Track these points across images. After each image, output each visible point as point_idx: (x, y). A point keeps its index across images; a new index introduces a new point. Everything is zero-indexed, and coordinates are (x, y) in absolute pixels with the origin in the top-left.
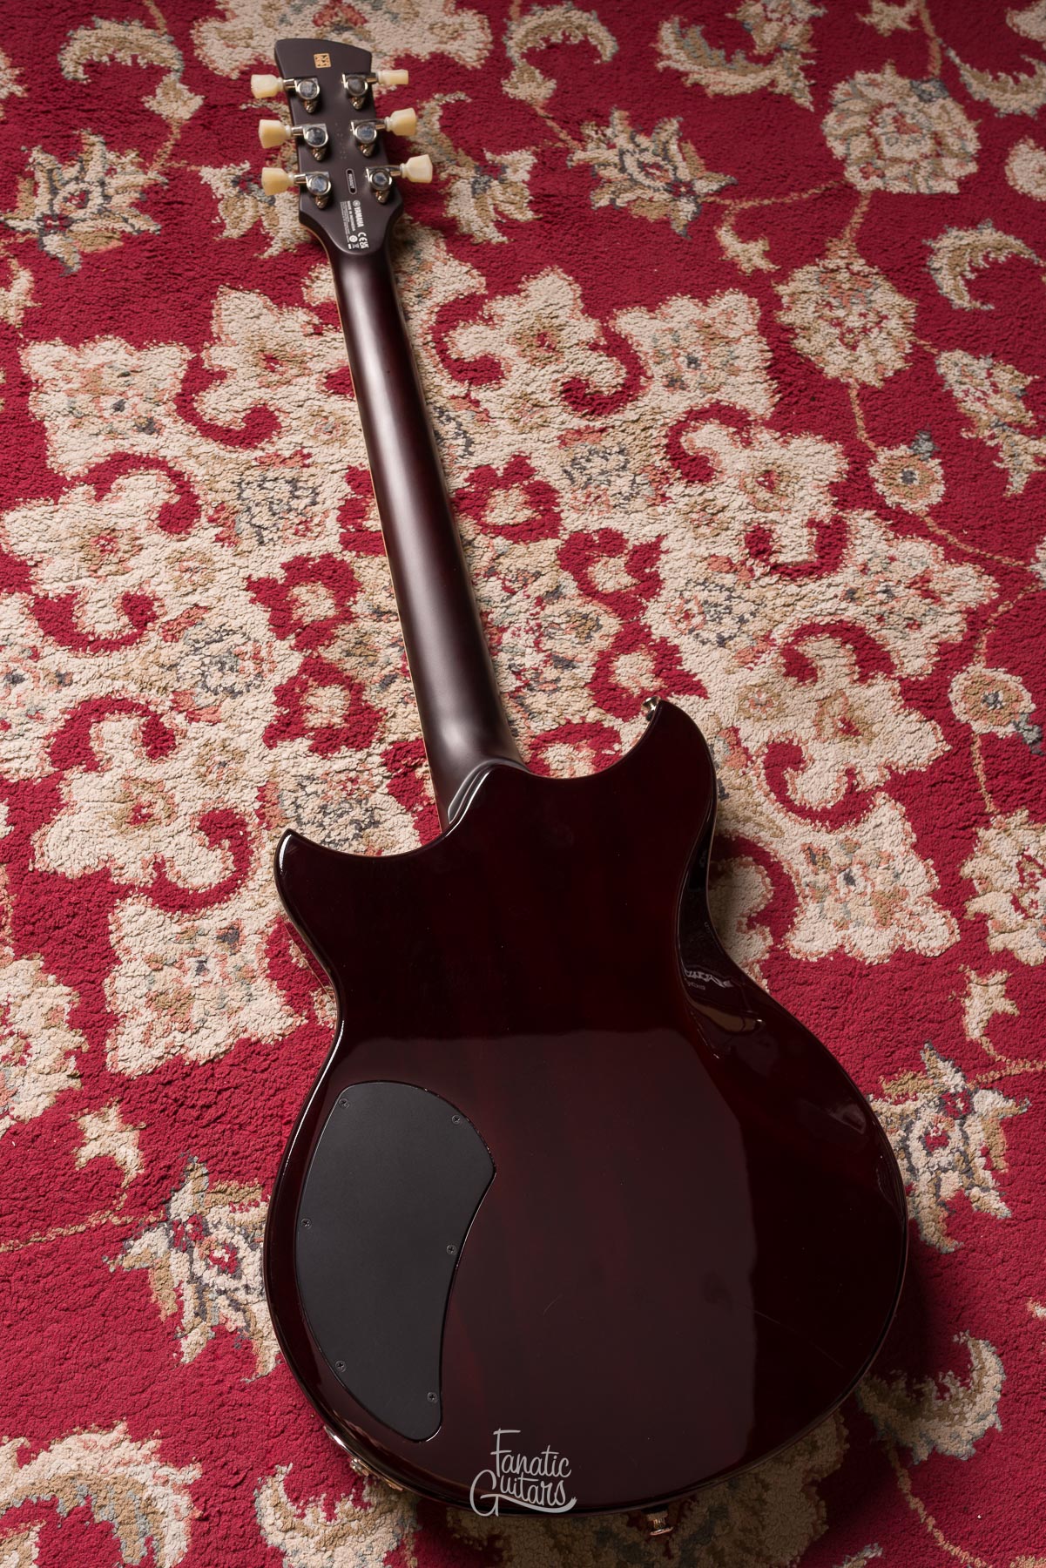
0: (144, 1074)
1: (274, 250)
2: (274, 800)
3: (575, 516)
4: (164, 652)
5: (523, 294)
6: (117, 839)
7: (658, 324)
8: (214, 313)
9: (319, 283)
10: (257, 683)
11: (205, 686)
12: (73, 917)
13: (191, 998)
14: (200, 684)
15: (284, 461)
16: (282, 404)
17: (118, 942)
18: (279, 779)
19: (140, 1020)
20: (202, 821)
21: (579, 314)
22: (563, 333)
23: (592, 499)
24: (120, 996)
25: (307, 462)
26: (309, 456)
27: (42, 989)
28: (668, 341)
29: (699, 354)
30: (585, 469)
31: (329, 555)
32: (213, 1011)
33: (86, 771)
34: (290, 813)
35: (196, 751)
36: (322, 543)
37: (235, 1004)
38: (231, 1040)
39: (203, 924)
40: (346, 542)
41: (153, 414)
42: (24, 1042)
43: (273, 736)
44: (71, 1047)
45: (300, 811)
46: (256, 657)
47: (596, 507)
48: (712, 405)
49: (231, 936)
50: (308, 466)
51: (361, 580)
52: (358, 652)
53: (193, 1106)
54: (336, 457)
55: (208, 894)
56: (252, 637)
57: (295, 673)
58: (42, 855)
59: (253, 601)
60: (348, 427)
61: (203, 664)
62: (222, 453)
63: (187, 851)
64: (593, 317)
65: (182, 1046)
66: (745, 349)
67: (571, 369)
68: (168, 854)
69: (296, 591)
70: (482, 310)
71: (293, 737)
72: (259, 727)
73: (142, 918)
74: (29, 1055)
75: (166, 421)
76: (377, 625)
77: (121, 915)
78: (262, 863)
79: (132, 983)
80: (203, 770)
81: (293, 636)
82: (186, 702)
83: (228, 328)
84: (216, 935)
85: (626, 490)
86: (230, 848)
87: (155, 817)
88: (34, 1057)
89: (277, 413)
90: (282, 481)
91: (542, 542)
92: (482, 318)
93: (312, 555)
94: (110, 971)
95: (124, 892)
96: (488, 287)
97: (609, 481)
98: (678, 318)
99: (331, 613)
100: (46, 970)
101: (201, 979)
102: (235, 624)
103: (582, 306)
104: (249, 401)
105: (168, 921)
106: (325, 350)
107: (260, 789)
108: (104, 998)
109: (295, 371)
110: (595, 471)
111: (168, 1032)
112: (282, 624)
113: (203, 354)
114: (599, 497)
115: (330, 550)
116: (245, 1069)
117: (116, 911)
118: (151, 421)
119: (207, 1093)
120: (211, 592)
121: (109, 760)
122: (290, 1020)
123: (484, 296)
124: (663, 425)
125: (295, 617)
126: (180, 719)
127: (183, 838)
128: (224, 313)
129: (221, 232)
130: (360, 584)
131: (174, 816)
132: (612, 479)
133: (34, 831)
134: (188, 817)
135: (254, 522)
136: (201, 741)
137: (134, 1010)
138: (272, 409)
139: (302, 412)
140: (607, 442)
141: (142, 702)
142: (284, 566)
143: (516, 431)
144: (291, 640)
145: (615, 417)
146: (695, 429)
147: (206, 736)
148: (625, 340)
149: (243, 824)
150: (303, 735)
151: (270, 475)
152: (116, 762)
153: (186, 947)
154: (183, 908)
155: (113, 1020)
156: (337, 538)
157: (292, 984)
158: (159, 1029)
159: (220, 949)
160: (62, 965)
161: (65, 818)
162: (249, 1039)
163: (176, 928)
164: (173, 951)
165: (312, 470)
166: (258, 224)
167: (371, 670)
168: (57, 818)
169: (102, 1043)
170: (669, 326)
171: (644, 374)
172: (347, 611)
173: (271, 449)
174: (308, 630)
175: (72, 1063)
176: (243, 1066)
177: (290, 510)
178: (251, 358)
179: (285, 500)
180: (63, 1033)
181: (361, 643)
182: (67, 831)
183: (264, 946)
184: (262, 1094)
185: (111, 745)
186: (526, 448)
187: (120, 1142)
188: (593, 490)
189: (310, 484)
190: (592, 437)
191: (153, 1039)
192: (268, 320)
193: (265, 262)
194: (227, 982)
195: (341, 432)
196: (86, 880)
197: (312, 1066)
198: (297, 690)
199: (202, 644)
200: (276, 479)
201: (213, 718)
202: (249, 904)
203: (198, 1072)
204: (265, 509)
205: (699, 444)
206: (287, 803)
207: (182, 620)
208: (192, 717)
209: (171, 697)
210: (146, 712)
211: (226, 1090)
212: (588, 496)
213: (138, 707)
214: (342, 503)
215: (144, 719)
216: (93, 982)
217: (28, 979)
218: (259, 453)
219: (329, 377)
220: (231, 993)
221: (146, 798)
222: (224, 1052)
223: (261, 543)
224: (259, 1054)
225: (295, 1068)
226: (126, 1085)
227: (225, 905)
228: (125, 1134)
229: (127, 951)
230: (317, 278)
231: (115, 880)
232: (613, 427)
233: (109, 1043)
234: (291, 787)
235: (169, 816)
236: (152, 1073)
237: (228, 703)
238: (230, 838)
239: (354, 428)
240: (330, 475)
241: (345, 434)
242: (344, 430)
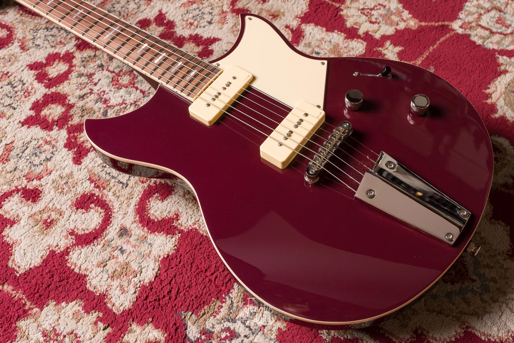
0: (134, 303)
2: (98, 179)
4: (7, 167)
6: (46, 238)
10: (55, 149)
11: (34, 165)
12: (53, 276)
13: (127, 264)
14: (32, 166)
17: (80, 270)
18: (93, 171)
19: (114, 287)
20: (75, 206)
24: (98, 286)
25: (9, 75)
26: (8, 73)
27: (63, 311)
30: (114, 11)
31: (45, 95)
32: (141, 261)
33: (11, 226)
34: (108, 178)
35: (51, 187)
36: (39, 93)
37: (147, 252)
38: (157, 264)
39: (109, 237)
40: (48, 86)
42: (73, 335)
43: (77, 160)
44: (95, 319)
45: (111, 174)
46: (46, 142)
47: (130, 18)
49: (124, 232)
50: (11, 76)
51: (65, 93)
52: (85, 113)
53: (164, 296)
54: (19, 66)
55: (101, 226)
56: (39, 138)
57: (67, 136)
58: (19, 267)
59: (29, 127)
60: (15, 55)
61: (27, 160)
63: (79, 220)
65: (140, 281)
68: (72, 227)
69: (43, 113)
71: (86, 155)
72: (69, 161)
73: (82, 255)
74: (79, 337)
76: (84, 101)
77: (72, 260)
78: (112, 200)
79: (98, 279)
80: (60, 190)
81: (55, 127)
82: (32, 176)
84: (117, 236)
85: (135, 7)
86: (95, 206)
87: (55, 219)
88: (82, 336)
90: (5, 86)
93: (39, 99)
94: (86, 282)
95: (66, 252)
97: (127, 8)
99: (63, 110)
100: (58, 303)
101: (125, 255)
102: (28, 139)
105: (93, 247)
107: (89, 179)
108: (92, 293)
110: (119, 9)
111: (129, 282)
112: (47, 126)
114: (128, 14)
115: (44, 92)
116: (172, 268)
117: (69, 261)
119: (165, 287)
120: (9, 137)
121: (18, 216)
122: (174, 239)
125: (50, 121)
126: (35, 183)
127: (73, 217)
130: (66, 94)
131: (62, 213)
133: (8, 262)
134: (69, 209)
135: (5, 105)
136: (50, 182)
137: (109, 286)
141: (14, 188)
142: (30, 109)
144: (56, 128)
147: (51, 179)
149: (93, 195)
150: (89, 152)
152: (21, 215)
153: (109, 249)
154: (95, 238)
155: (103, 296)
156: (43, 88)
157: (163, 228)
158: (125, 284)
159: (124, 239)
160: (63, 296)
161: (17, 248)
162: (164, 257)
163: (99, 247)
164: (105, 255)
165: (14, 75)
167: (96, 115)
168: (13, 251)
169: (106, 308)
172: (69, 105)
174: (59, 121)
175: (101, 325)
176: (170, 267)
177: (16, 92)
179: (12, 91)
180: (86, 318)
181: (83, 110)
182: (22, 252)
183: (140, 225)
184: (187, 270)
185: (14, 211)
187: (147, 333)
189: (17, 80)
191: (126, 289)
194: (137, 247)
196: (46, 262)
197: (196, 246)
198: (73, 140)
199: (21, 154)
200: (2, 87)
201: (48, 172)
202: (120, 217)
203: (155, 284)
204: (6, 98)
206: (104, 176)
207: (5, 153)
208: (39, 178)
209: (24, 178)
210: (18, 191)
211: (172, 280)
213: (13, 191)
214: (35, 77)
215: (20, 193)
216: (82, 291)
217: (54, 312)
220: (143, 249)
221: (45, 216)
222: (159, 270)
223: (15, 109)
224: (172, 259)
225: (191, 252)
226: (130, 312)
227: (112, 224)
228: (146, 329)
229: (86, 269)
231: (59, 251)
233: (109, 305)
234: (101, 170)
235: (61, 215)
236: (137, 300)
237: (49, 163)
238: (92, 202)
239: (18, 54)
240: (22, 73)
241: (16, 58)
242: (15, 57)
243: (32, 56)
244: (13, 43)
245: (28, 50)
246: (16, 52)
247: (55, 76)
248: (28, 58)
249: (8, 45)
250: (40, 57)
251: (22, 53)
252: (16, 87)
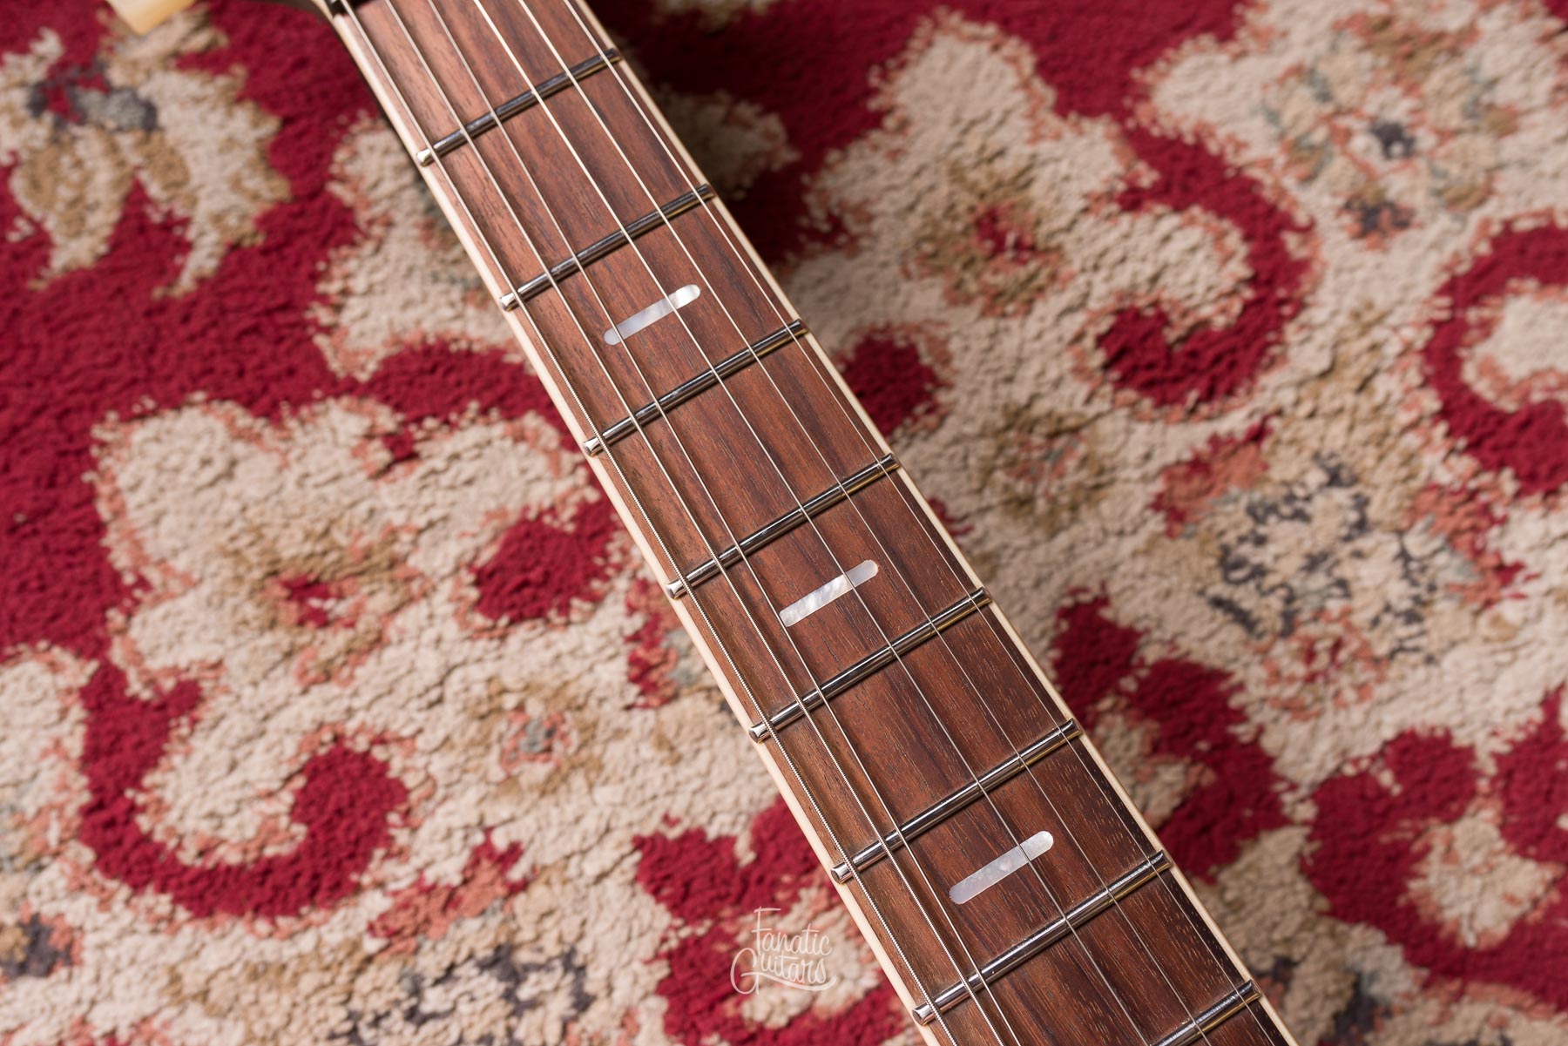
1: (202, 260)
3: (1300, 731)
5: (890, 122)
7: (1258, 68)
8: (104, 509)
9: (354, 307)
15: (452, 900)
16: (383, 716)
21: (1053, 122)
22: (1036, 190)
23: (1322, 661)
25: (517, 873)
26: (514, 852)
28: (1301, 106)
29: (1399, 111)
30: (1259, 572)
41: (35, 904)
47: (1344, 680)
48: (1496, 242)
50: (523, 886)
54: (591, 824)
60: (588, 715)
62: (271, 950)
64: (1089, 112)
66: (1500, 49)
67: (1100, 289)
70: (804, 209)
75: (79, 910)
83: (158, 543)
85: (1399, 593)
89: (379, 753)
90: (467, 970)
91: (1248, 858)
92: (814, 234)
96: (794, 138)
97: (1342, 584)
98: (1300, 33)
103: (1049, 95)
104: (290, 747)
106: (442, 497)
109: (382, 600)
110: (1289, 568)
113: (117, 655)
114: (1338, 645)
118: (35, 929)
123: (793, 170)
124: (1402, 354)
128: (132, 500)
129: (45, 261)
132: (1346, 571)
138: (361, 744)
139: (449, 718)
140: (1286, 466)
143: (1039, 534)
145: (1269, 380)
146: (1486, 327)
148: (1199, 147)
151: (430, 963)
165: (540, 895)
166: (135, 199)
170: (1289, 60)
171: (1286, 223)
173: (401, 875)
178: (249, 610)
179: (499, 1030)
186: (1086, 570)
188: (1312, 630)
189: (551, 948)
190: (1239, 466)
192: (257, 471)
193: (192, 302)
195: (575, 738)
200: (451, 967)
205: (1516, 370)
212: (1309, 655)
214: (662, 970)
218: (374, 904)
219: (483, 578)
230: (346, 292)
232: (1279, 413)
239: (607, 707)
240: (594, 892)
241: (589, 731)
242: (583, 730)
243: (685, 771)
244: (596, 600)
245: (675, 697)
246: (599, 694)
247: (779, 1021)
248: (655, 776)
249: (565, 609)
250: (729, 796)
251: (629, 708)
252: (533, 1004)
